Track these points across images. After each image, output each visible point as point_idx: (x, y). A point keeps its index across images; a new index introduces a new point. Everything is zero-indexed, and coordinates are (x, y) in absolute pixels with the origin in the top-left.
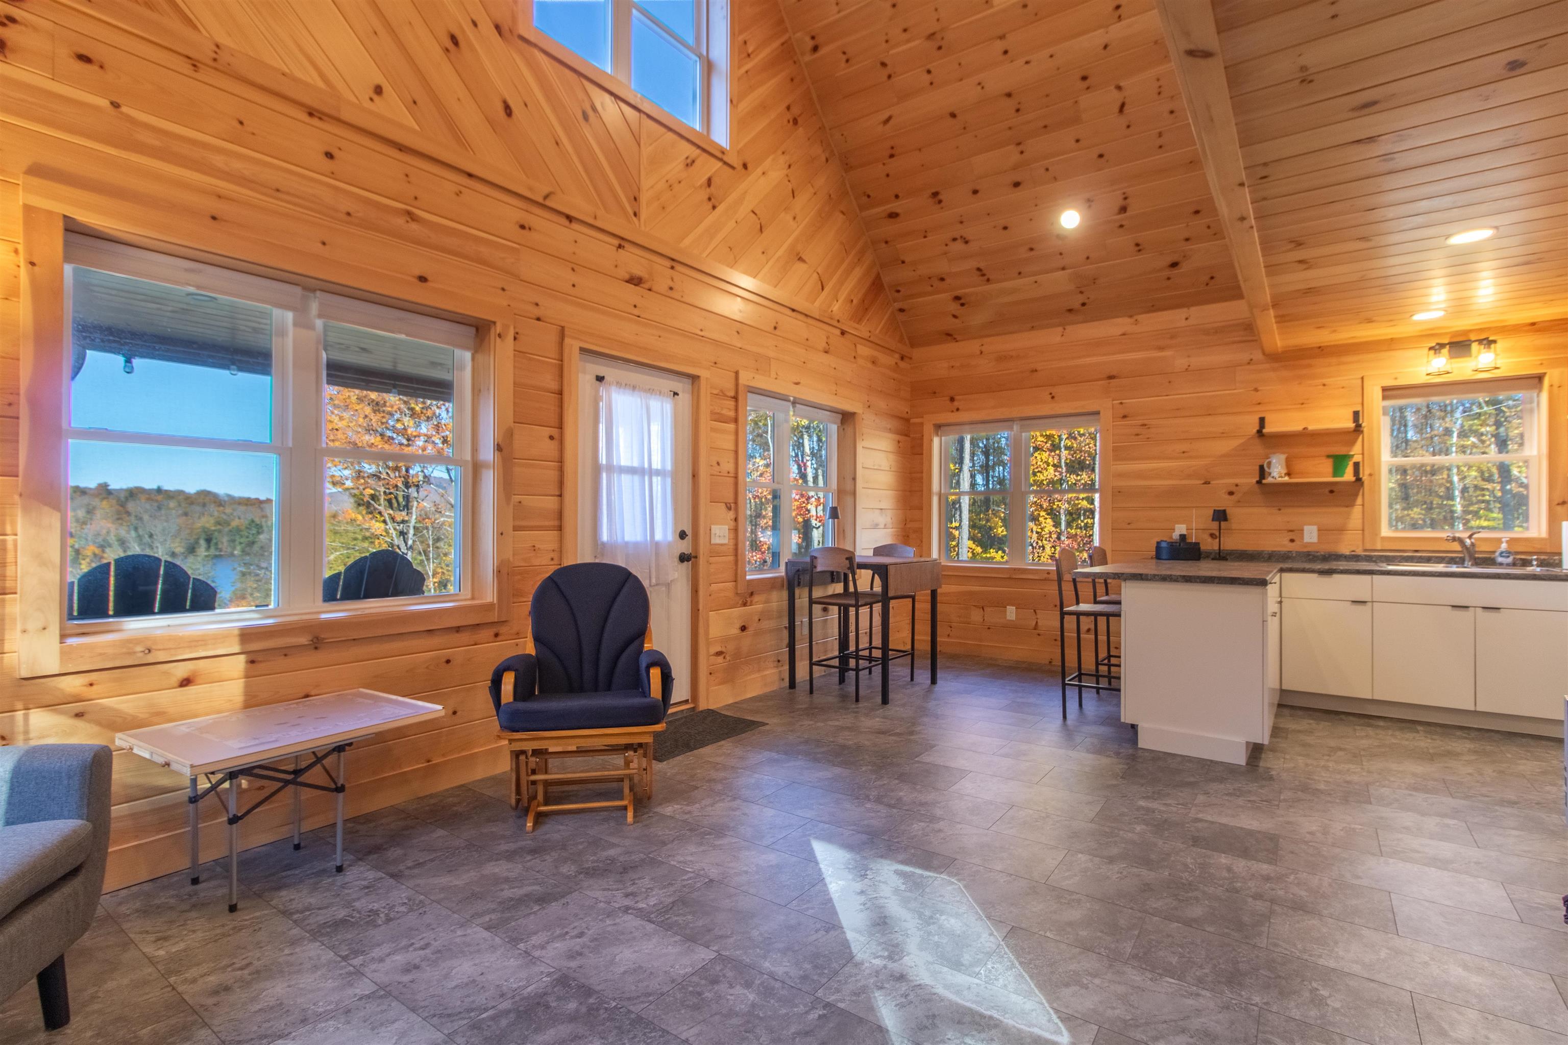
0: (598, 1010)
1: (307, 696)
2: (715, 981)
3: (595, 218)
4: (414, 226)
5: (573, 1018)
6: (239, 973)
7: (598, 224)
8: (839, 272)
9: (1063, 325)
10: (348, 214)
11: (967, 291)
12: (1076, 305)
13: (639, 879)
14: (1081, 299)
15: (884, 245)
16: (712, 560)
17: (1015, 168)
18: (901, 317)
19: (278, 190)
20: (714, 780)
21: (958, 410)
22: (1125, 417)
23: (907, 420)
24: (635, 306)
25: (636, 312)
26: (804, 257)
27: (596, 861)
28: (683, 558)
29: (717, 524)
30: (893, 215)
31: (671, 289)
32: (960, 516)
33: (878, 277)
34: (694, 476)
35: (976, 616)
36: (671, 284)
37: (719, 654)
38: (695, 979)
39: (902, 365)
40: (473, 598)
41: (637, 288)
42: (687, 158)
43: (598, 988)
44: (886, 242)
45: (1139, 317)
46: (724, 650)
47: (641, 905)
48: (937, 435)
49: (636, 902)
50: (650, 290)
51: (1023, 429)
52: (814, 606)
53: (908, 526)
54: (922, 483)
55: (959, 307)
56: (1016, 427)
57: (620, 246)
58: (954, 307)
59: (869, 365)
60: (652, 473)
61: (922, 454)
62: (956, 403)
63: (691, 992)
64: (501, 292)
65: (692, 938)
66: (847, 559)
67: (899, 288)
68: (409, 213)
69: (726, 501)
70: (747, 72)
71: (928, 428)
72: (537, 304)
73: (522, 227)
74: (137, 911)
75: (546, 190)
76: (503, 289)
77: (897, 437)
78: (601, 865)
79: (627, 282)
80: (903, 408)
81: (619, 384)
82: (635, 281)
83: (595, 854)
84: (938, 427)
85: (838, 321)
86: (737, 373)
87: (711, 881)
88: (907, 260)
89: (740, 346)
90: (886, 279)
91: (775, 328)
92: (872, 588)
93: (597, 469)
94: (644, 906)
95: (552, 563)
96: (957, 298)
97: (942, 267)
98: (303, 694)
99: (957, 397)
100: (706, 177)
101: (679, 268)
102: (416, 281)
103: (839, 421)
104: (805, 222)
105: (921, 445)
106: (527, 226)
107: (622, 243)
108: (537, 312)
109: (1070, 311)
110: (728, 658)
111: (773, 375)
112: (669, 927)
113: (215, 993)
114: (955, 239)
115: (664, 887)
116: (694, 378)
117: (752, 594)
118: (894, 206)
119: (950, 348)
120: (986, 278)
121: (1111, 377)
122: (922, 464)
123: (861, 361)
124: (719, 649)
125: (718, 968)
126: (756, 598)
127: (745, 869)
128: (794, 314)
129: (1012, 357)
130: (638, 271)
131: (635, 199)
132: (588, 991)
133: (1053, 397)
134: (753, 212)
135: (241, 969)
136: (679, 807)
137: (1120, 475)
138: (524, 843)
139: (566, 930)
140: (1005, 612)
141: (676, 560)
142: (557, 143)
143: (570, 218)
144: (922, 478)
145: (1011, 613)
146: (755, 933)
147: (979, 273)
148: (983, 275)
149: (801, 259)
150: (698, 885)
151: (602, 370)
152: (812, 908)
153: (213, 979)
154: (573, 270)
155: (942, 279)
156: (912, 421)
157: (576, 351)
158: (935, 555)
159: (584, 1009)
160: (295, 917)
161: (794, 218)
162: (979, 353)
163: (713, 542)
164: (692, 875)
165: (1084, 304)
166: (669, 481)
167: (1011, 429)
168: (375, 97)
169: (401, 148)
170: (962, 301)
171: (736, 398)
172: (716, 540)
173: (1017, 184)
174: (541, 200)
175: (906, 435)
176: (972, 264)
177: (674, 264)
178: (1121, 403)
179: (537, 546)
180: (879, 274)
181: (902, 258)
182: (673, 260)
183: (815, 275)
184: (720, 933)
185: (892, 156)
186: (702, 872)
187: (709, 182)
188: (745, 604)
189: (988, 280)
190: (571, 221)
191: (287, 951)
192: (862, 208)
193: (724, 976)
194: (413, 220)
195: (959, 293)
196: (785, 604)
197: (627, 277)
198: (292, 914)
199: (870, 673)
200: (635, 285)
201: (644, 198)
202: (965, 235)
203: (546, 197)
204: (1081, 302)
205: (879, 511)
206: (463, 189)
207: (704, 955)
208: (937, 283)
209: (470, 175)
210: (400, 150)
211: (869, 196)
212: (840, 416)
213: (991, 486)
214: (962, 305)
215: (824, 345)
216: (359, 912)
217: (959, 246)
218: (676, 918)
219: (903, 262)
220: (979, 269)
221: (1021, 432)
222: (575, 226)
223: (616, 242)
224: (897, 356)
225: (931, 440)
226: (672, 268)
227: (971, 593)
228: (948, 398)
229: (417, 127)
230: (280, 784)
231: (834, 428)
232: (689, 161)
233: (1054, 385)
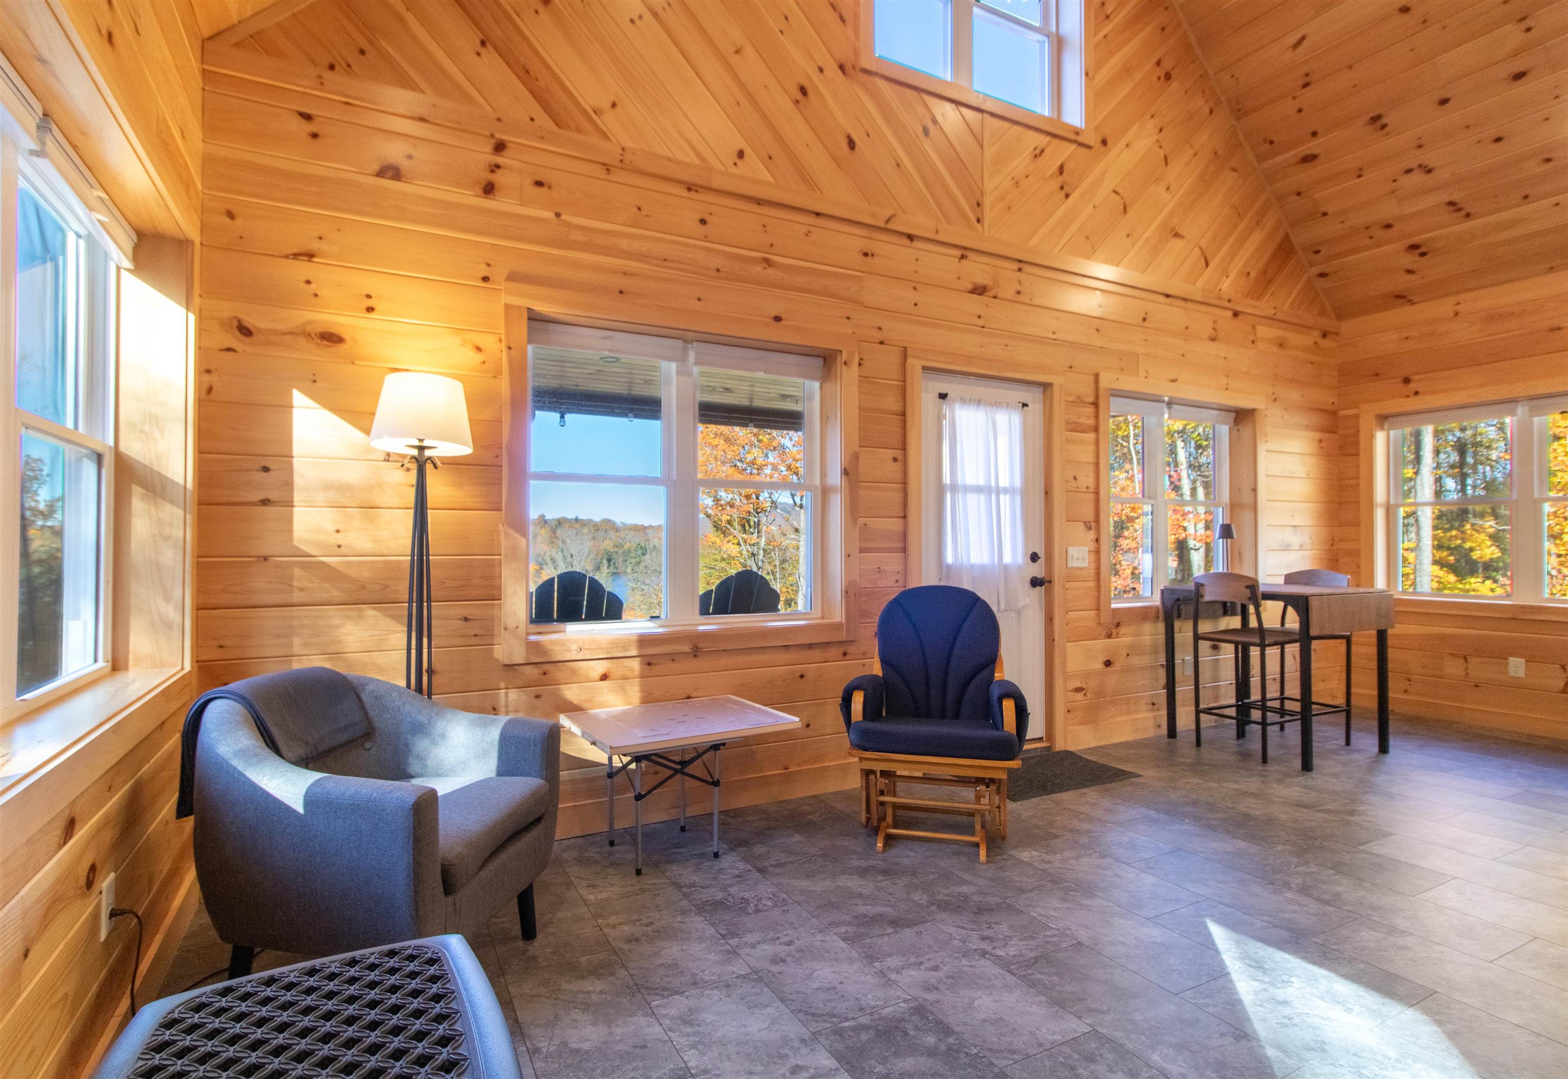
0: (958, 1051)
1: (689, 697)
2: (1090, 1059)
3: (937, 232)
4: (771, 271)
5: (932, 1053)
6: (645, 928)
7: (940, 238)
8: (1231, 241)
10: (718, 270)
11: (1431, 235)
13: (996, 923)
15: (1295, 198)
16: (1068, 585)
17: (1516, 54)
18: (1322, 284)
19: (665, 260)
20: (1078, 830)
21: (1416, 393)
23: (1334, 413)
24: (979, 317)
25: (980, 322)
26: (1181, 232)
27: (948, 895)
28: (1035, 582)
29: (1073, 545)
30: (1309, 158)
31: (1019, 292)
32: (1418, 533)
33: (1287, 238)
34: (1047, 493)
35: (1453, 668)
36: (1019, 288)
37: (1078, 690)
38: (1066, 1049)
39: (1326, 343)
40: (823, 617)
41: (982, 297)
42: (1035, 149)
43: (957, 1029)
44: (1299, 194)
46: (1084, 686)
47: (999, 952)
48: (1382, 428)
49: (994, 948)
50: (995, 297)
51: (1534, 412)
52: (1200, 642)
53: (1335, 547)
54: (1358, 491)
55: (1418, 258)
56: (1521, 410)
57: (963, 257)
58: (1410, 260)
59: (1275, 349)
60: (998, 491)
61: (1357, 455)
62: (1413, 386)
63: (1061, 1063)
64: (847, 321)
65: (1060, 1003)
66: (1247, 587)
67: (1318, 248)
68: (766, 260)
69: (1085, 519)
70: (1105, 36)
71: (1366, 420)
72: (880, 328)
73: (866, 254)
74: (575, 859)
75: (887, 213)
76: (848, 318)
77: (1318, 435)
78: (953, 900)
79: (970, 292)
80: (1327, 398)
81: (963, 400)
82: (979, 290)
83: (947, 888)
84: (1383, 419)
85: (1229, 301)
86: (1097, 376)
87: (1080, 944)
88: (1331, 210)
89: (1100, 345)
90: (1300, 239)
91: (1144, 319)
92: (1283, 624)
93: (941, 490)
94: (1003, 954)
95: (897, 585)
96: (1413, 247)
97: (1388, 210)
98: (685, 696)
99: (1415, 377)
100: (1058, 164)
101: (1027, 269)
102: (771, 321)
103: (1232, 420)
104: (1181, 192)
105: (1357, 443)
106: (870, 253)
107: (964, 253)
108: (879, 336)
110: (1089, 695)
111: (1142, 373)
112: (1033, 984)
113: (629, 941)
114: (1408, 171)
115: (1025, 939)
116: (1046, 387)
117: (1118, 625)
118: (1310, 147)
119: (1402, 314)
120: (1463, 213)
122: (1358, 467)
123: (1260, 345)
124: (1078, 685)
125: (1094, 1045)
126: (1123, 630)
127: (1122, 939)
128: (1169, 300)
129: (1513, 313)
130: (981, 280)
131: (978, 204)
132: (946, 1030)
134: (1115, 192)
135: (647, 925)
136: (1036, 853)
138: (875, 862)
139: (921, 960)
140: (1507, 665)
141: (1027, 584)
142: (898, 165)
143: (911, 237)
144: (1358, 486)
145: (1517, 667)
146: (1138, 1017)
147: (1451, 208)
148: (1460, 210)
149: (1177, 235)
150: (1064, 945)
151: (944, 388)
152: (1214, 1006)
153: (627, 929)
154: (915, 289)
155: (1388, 226)
156: (1341, 413)
157: (919, 369)
158: (1380, 583)
159: (943, 1047)
160: (684, 890)
161: (1168, 189)
162: (1451, 314)
163: (1070, 565)
164: (1056, 932)
166: (1018, 499)
167: (1513, 413)
168: (739, 162)
169: (759, 202)
170: (1422, 250)
171: (1096, 404)
172: (1073, 564)
173: (1519, 76)
174: (882, 225)
175: (1332, 432)
176: (1439, 198)
177: (1021, 265)
179: (883, 568)
180: (1287, 235)
181: (1323, 209)
182: (1020, 261)
183: (1197, 249)
184: (1093, 1006)
185: (1306, 85)
186: (1068, 932)
187: (1061, 170)
188: (1109, 636)
189: (1468, 215)
190: (912, 240)
191: (679, 919)
192: (1262, 158)
193: (1102, 1056)
194: (770, 266)
195: (1415, 240)
196: (1161, 638)
197: (970, 287)
198: (681, 887)
199: (1282, 729)
200: (980, 294)
201: (987, 202)
202: (1426, 162)
203: (888, 221)
205: (1291, 529)
206: (811, 229)
207: (1075, 1026)
208: (1378, 233)
209: (818, 214)
210: (759, 204)
211: (1271, 142)
212: (1233, 415)
213: (1469, 491)
214: (1423, 254)
215: (1211, 331)
216: (733, 897)
217: (1416, 179)
218: (1039, 976)
219: (1325, 214)
220: (1451, 204)
221: (1532, 416)
222: (917, 244)
223: (958, 253)
224: (1316, 333)
225: (1372, 437)
226: (1020, 270)
227: (1443, 638)
228: (1400, 379)
229: (772, 180)
230: (672, 772)
231: (1224, 430)
232: (1037, 151)
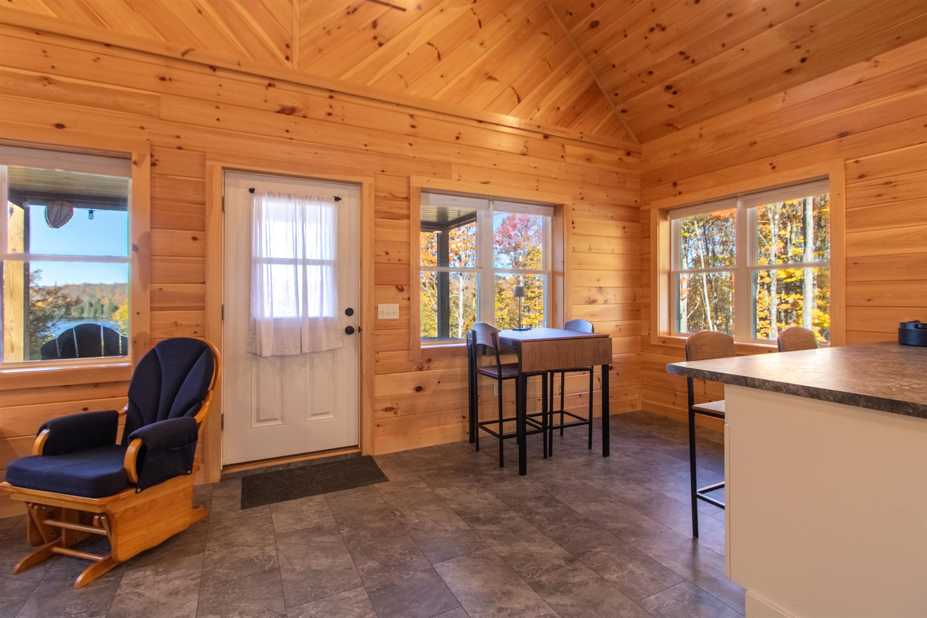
8: (543, 84)
9: (784, 89)
11: (677, 77)
12: (795, 63)
14: (800, 54)
15: (594, 55)
18: (624, 117)
21: (680, 193)
22: (862, 176)
30: (594, 25)
33: (594, 84)
39: (629, 159)
44: (596, 52)
45: (879, 58)
48: (665, 219)
51: (746, 205)
54: (650, 262)
55: (672, 96)
56: (739, 204)
58: (668, 97)
59: (582, 163)
61: (649, 237)
62: (678, 188)
67: (617, 91)
71: (655, 213)
77: (622, 224)
80: (633, 199)
84: (665, 213)
85: (539, 127)
88: (616, 63)
90: (603, 84)
91: (457, 138)
96: (669, 88)
97: (649, 61)
99: (679, 182)
100: (371, 21)
103: (552, 213)
104: (495, 47)
105: (649, 229)
109: (789, 71)
114: (652, 30)
118: (594, 15)
119: (673, 137)
120: (690, 60)
121: (842, 135)
122: (650, 246)
129: (730, 134)
133: (774, 168)
134: (429, 43)
137: (857, 244)
147: (682, 57)
148: (687, 58)
155: (651, 73)
161: (482, 44)
162: (698, 136)
165: (803, 60)
167: (736, 206)
170: (673, 90)
175: (636, 222)
176: (674, 50)
178: (857, 162)
180: (594, 82)
181: (612, 62)
189: (693, 61)
192: (569, 27)
195: (669, 83)
202: (660, 23)
204: (799, 58)
205: (597, 289)
208: (647, 78)
211: (571, 14)
212: (552, 209)
214: (675, 93)
217: (658, 35)
219: (614, 66)
220: (682, 53)
221: (745, 208)
224: (621, 152)
225: (658, 226)
228: (671, 184)
231: (549, 220)
233: (775, 155)
